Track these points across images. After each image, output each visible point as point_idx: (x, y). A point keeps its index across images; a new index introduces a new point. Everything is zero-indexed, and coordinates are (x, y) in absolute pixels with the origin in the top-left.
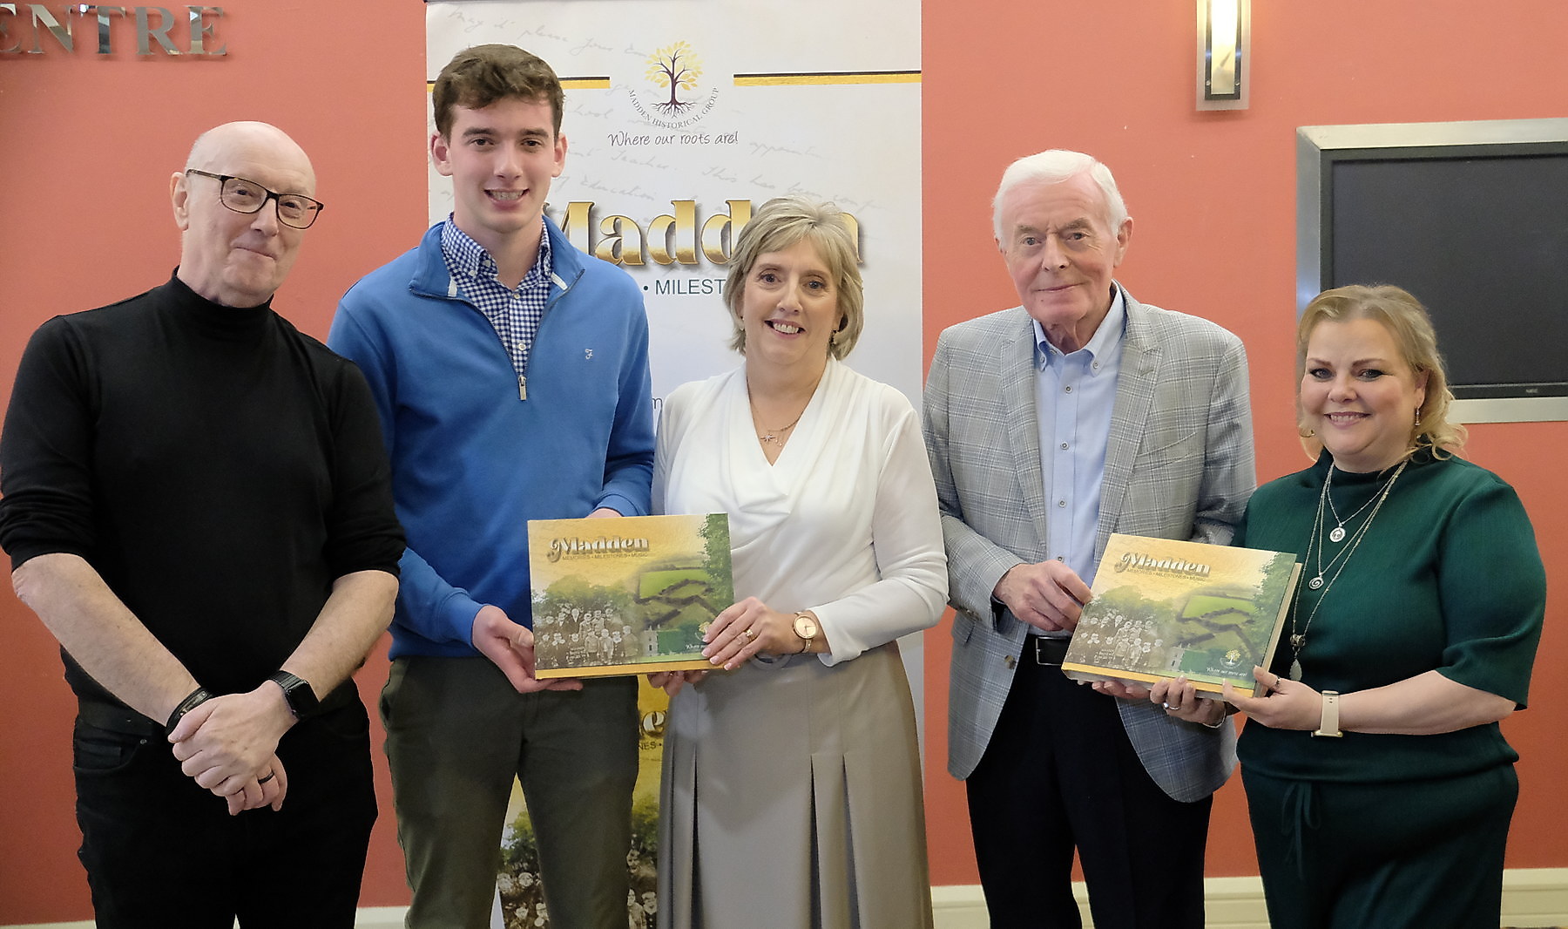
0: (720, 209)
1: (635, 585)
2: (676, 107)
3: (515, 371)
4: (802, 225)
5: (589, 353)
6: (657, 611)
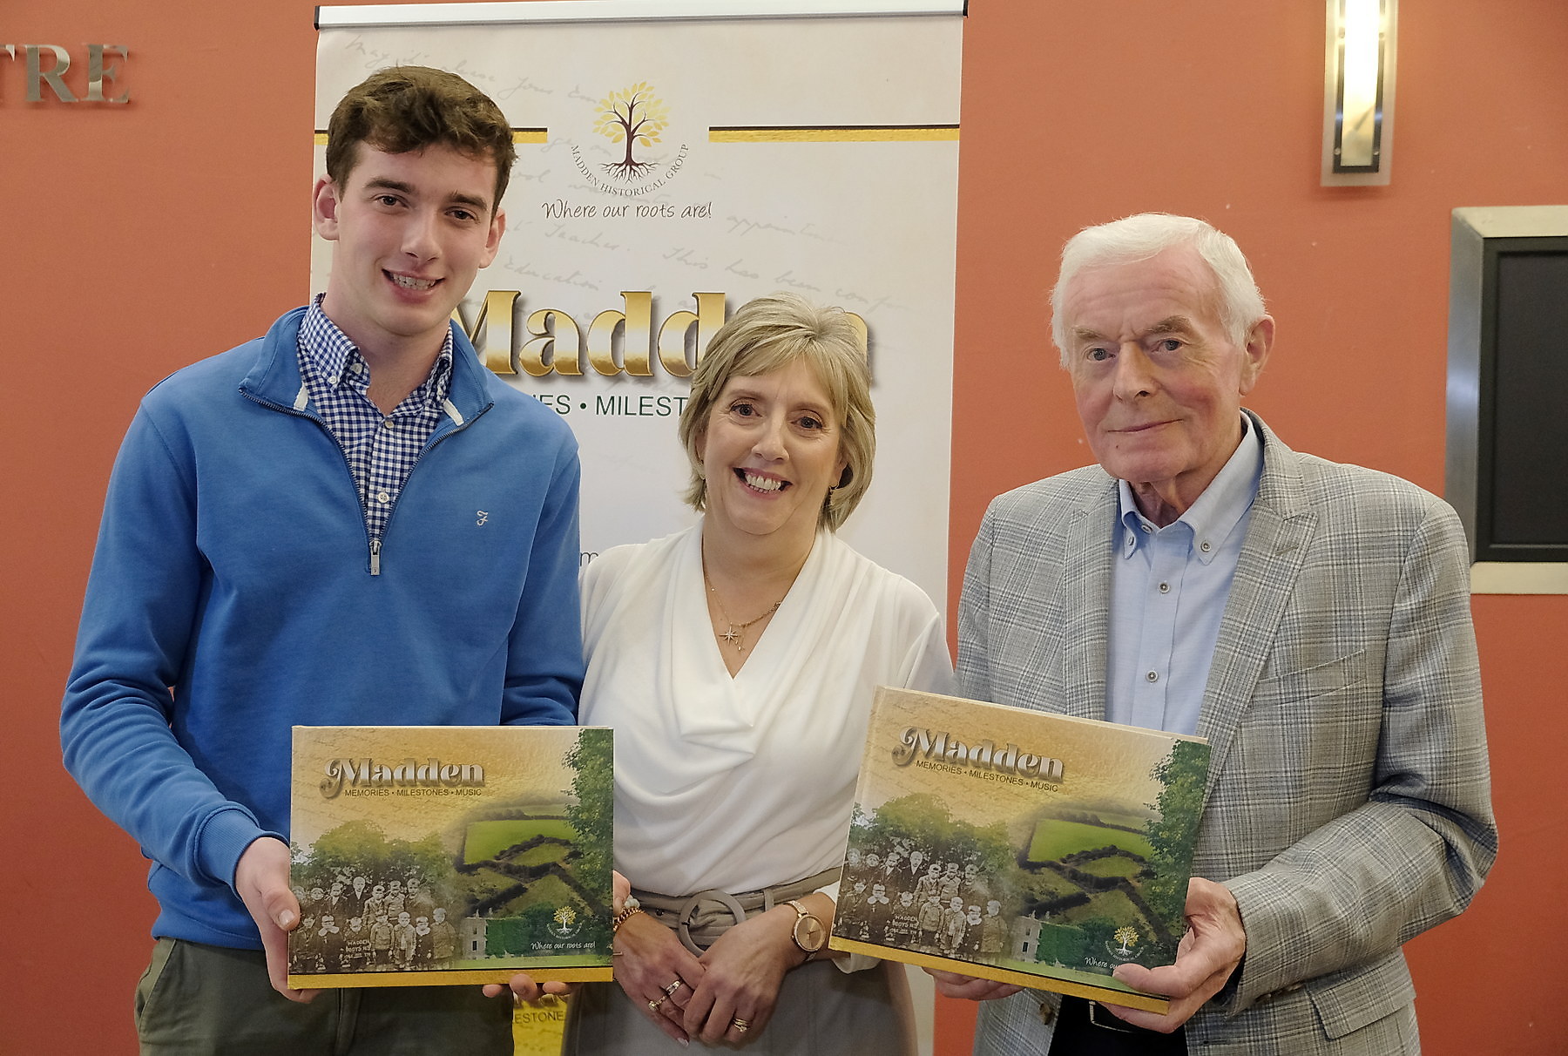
1: (458, 843)
2: (631, 169)
3: (367, 531)
4: (794, 338)
5: (483, 517)
6: (489, 885)
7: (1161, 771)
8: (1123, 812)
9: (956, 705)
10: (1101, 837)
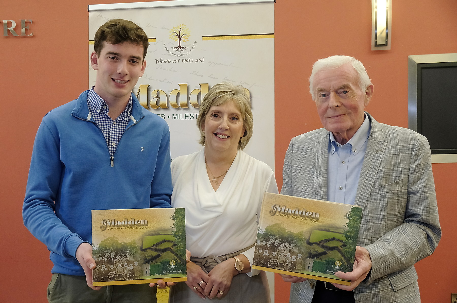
0: (197, 87)
1: (141, 242)
2: (180, 49)
4: (229, 94)
5: (143, 149)
6: (150, 254)
7: (348, 216)
8: (337, 228)
9: (288, 197)
10: (331, 235)
